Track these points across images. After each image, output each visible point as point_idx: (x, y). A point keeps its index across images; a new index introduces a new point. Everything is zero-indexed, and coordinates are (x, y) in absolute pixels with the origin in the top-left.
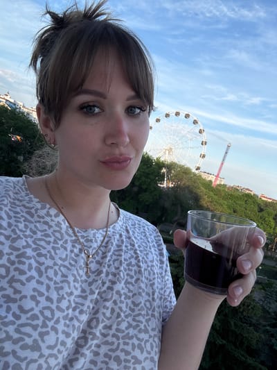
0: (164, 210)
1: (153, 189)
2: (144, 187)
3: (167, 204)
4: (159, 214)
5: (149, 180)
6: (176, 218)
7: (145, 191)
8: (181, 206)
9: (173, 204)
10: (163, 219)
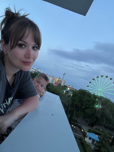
0: (97, 118)
1: (92, 108)
2: (88, 106)
3: (99, 116)
4: (95, 120)
5: (90, 104)
6: (103, 123)
7: (88, 108)
8: (106, 117)
9: (102, 116)
10: (97, 123)
